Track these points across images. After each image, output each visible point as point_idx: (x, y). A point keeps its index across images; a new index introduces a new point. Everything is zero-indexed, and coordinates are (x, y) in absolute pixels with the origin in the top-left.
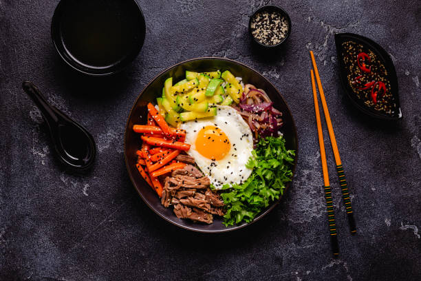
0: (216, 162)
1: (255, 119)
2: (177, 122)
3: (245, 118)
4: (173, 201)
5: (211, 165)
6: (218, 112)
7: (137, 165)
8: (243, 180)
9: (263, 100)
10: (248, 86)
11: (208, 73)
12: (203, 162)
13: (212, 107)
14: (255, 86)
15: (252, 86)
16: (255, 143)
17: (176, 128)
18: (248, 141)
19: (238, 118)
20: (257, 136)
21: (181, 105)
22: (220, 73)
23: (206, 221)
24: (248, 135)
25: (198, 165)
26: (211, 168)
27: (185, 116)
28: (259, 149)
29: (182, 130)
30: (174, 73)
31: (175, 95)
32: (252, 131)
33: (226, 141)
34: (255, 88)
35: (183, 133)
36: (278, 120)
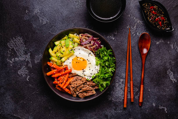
0: (84, 70)
1: (90, 46)
2: (62, 63)
3: (86, 47)
4: (77, 93)
5: (83, 72)
6: (75, 51)
7: (56, 88)
8: (98, 71)
9: (89, 37)
10: (80, 35)
11: (63, 39)
12: (80, 73)
13: (71, 50)
14: (83, 33)
15: (82, 34)
16: (95, 55)
17: (62, 66)
18: (92, 55)
19: (83, 49)
20: (94, 51)
21: (59, 56)
22: (67, 36)
23: (93, 94)
24: (90, 53)
25: (79, 75)
26: (84, 73)
27: (63, 60)
28: (98, 56)
29: (65, 65)
30: (50, 46)
31: (55, 54)
32: (91, 51)
33: (84, 60)
34: (83, 34)
35: (66, 66)
36: (98, 41)
